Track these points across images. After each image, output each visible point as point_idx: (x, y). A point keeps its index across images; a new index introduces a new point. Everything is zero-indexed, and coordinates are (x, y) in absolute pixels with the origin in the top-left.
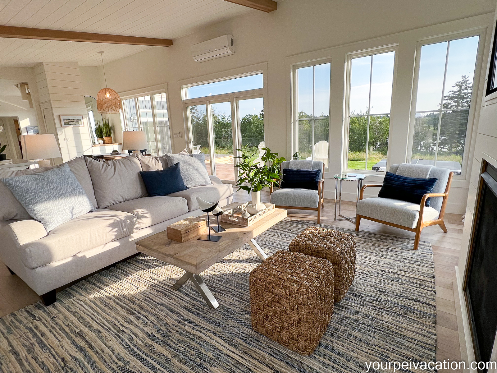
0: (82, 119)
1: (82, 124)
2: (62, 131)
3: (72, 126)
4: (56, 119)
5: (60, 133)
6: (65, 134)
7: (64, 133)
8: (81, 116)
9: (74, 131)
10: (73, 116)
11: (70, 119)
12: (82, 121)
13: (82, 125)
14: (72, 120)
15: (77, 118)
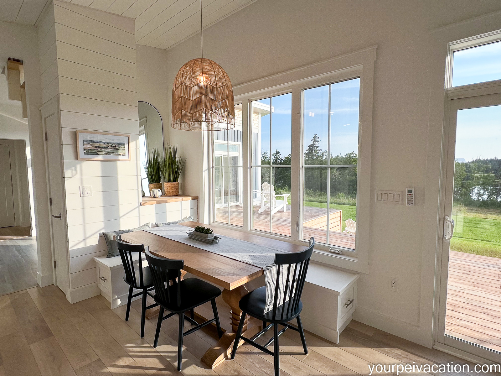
0: (126, 142)
1: (127, 154)
2: (76, 170)
3: (100, 157)
4: (67, 140)
5: (70, 176)
6: (81, 177)
7: (78, 175)
8: (125, 136)
9: (104, 169)
10: (107, 137)
11: (100, 142)
12: (127, 146)
13: (126, 158)
14: (104, 143)
15: (116, 140)
